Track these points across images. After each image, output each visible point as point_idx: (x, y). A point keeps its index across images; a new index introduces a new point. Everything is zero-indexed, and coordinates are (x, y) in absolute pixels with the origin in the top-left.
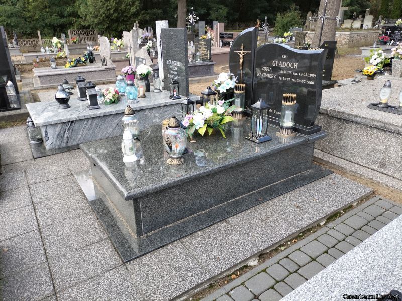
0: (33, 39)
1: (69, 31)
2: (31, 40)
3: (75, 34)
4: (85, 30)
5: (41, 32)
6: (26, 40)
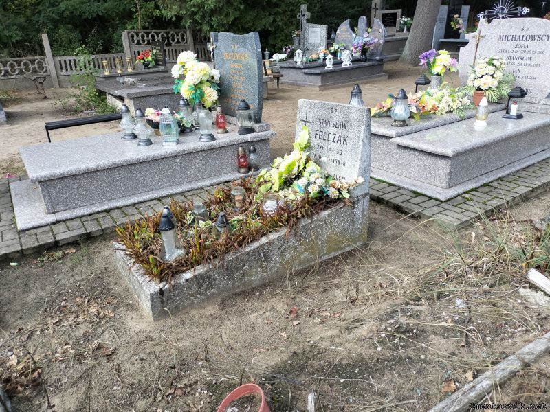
0: (31, 58)
1: (124, 34)
2: (25, 60)
3: (138, 43)
4: (162, 32)
5: (50, 37)
6: (12, 60)
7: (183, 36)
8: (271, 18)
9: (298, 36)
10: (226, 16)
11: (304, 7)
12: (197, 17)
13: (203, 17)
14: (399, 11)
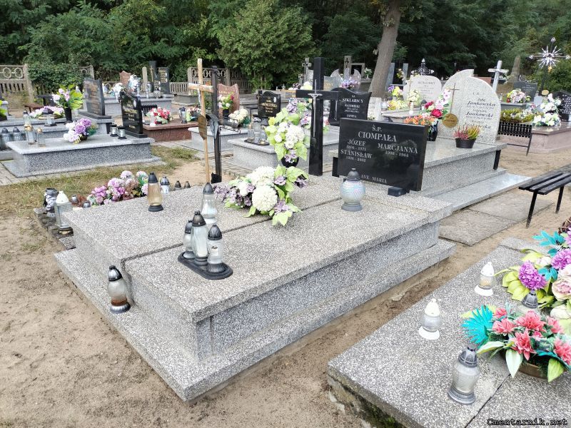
7: (223, 73)
8: (287, 65)
9: (302, 77)
10: (262, 63)
11: (307, 59)
12: (243, 62)
13: (247, 62)
14: (363, 65)
